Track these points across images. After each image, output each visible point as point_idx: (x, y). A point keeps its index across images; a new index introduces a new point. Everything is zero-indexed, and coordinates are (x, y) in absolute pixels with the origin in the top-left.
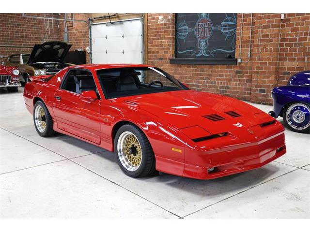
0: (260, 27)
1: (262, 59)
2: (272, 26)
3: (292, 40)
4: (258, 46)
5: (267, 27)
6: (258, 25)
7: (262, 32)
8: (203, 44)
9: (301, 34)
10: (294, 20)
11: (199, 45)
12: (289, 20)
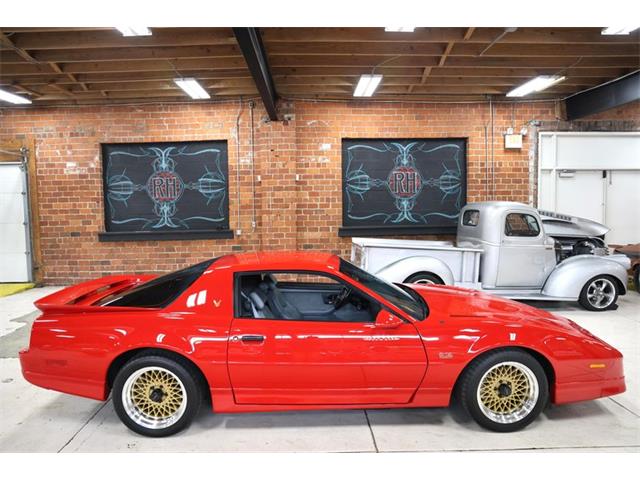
0: (269, 189)
1: (277, 230)
2: (287, 189)
3: (311, 206)
4: (269, 213)
5: (280, 189)
6: (267, 186)
7: (273, 195)
8: (166, 208)
9: (322, 200)
10: (312, 183)
11: (159, 210)
12: (305, 183)
